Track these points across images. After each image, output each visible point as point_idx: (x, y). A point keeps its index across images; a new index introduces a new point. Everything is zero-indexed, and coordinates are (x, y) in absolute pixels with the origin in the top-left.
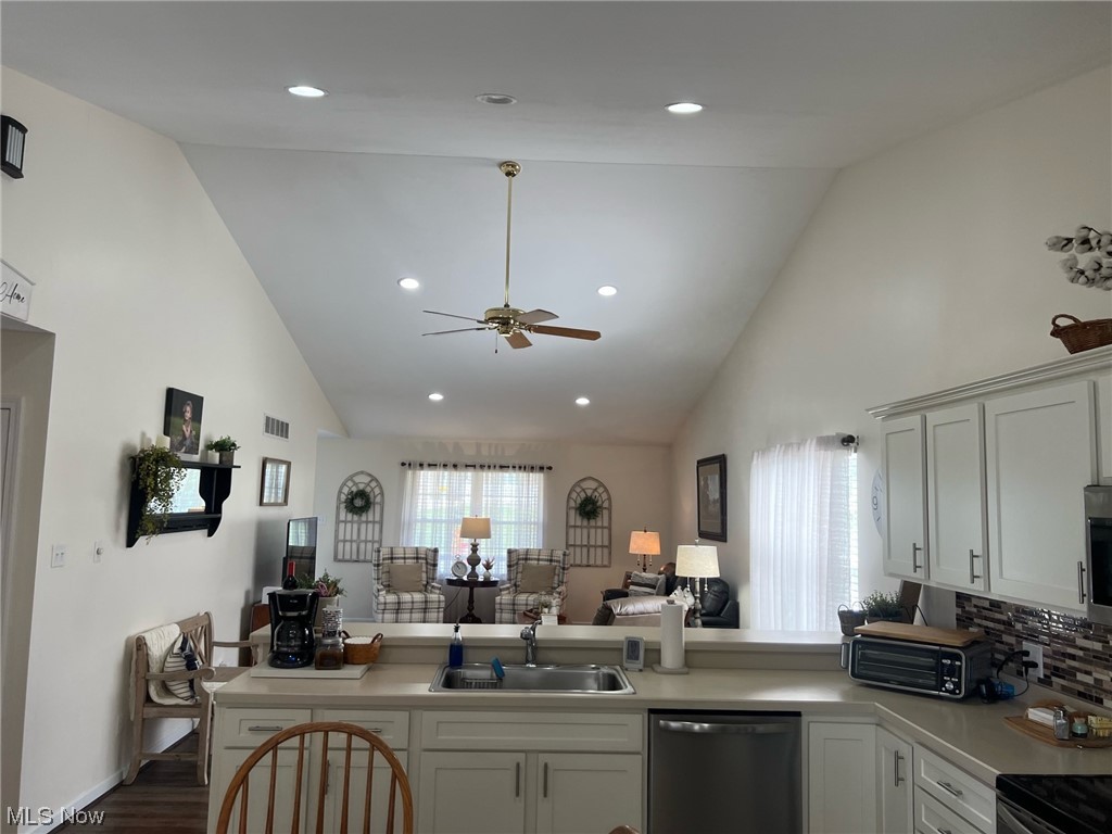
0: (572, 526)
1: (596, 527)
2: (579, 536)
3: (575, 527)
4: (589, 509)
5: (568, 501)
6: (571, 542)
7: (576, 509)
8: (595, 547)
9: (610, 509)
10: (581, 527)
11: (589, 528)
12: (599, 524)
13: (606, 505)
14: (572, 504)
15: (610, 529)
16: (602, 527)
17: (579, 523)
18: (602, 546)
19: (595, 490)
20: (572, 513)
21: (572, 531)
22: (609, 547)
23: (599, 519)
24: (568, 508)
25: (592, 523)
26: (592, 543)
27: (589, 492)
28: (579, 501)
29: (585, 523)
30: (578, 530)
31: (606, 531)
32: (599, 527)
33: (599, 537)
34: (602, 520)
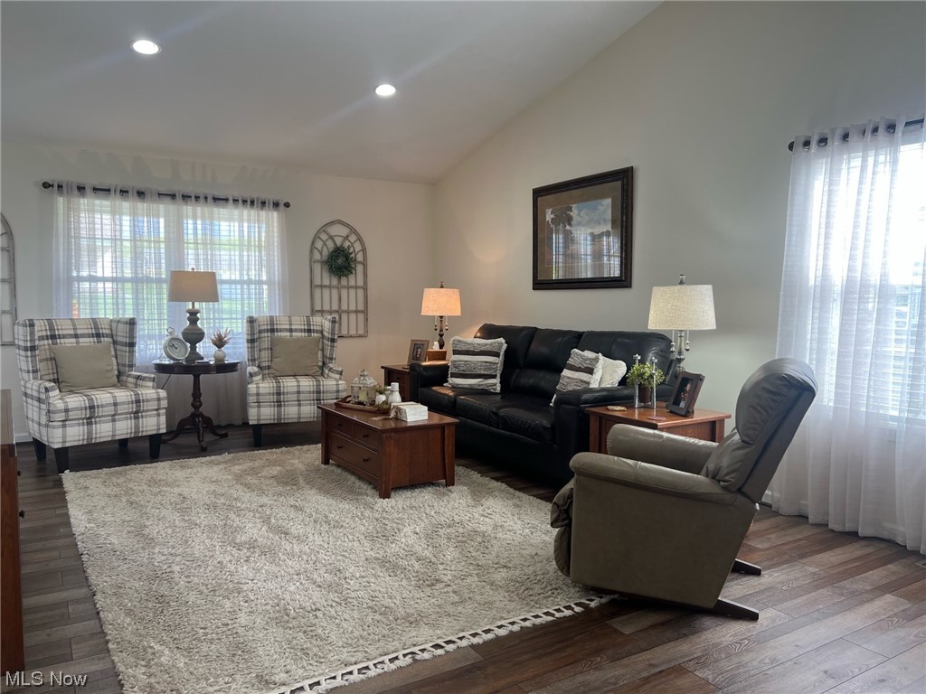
0: (317, 286)
1: (349, 287)
2: (327, 299)
3: (322, 286)
4: (340, 263)
5: (311, 252)
6: (318, 307)
7: (324, 263)
8: (348, 312)
9: (365, 264)
10: (330, 287)
11: (339, 288)
12: (352, 283)
13: (360, 257)
14: (317, 256)
15: (365, 288)
16: (356, 287)
17: (326, 282)
18: (357, 312)
19: (346, 238)
20: (317, 267)
21: (317, 292)
22: (365, 312)
23: (352, 277)
24: (312, 262)
25: (344, 281)
26: (344, 307)
27: (339, 241)
28: (325, 252)
29: (335, 282)
30: (326, 292)
31: (361, 292)
32: (352, 287)
33: (352, 300)
34: (357, 278)
